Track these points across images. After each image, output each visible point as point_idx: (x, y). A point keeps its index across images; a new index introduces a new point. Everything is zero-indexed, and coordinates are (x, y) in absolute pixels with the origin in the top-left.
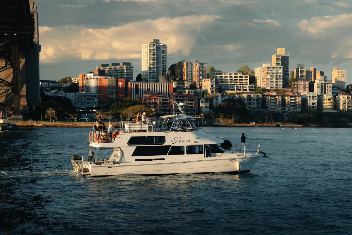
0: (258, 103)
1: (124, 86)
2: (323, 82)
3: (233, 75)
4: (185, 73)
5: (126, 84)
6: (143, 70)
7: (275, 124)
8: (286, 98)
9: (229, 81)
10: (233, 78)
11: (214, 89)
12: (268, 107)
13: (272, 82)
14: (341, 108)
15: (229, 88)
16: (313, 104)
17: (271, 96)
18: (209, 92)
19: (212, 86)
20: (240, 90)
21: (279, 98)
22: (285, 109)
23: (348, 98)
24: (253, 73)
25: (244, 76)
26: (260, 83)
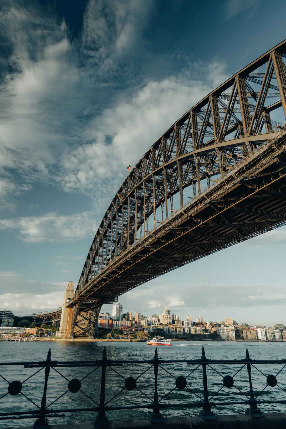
0: (167, 331)
1: (111, 323)
2: (188, 321)
3: (151, 318)
4: (130, 317)
5: (112, 322)
6: (113, 316)
7: (176, 340)
8: (177, 328)
9: (150, 321)
10: (151, 320)
11: (146, 324)
12: (170, 332)
13: (168, 321)
14: (198, 332)
15: (151, 324)
16: (187, 331)
17: (171, 327)
18: (144, 325)
19: (145, 323)
20: (156, 324)
21: (174, 328)
22: (177, 333)
23: (200, 328)
24: (158, 317)
25: (155, 319)
26: (162, 322)
